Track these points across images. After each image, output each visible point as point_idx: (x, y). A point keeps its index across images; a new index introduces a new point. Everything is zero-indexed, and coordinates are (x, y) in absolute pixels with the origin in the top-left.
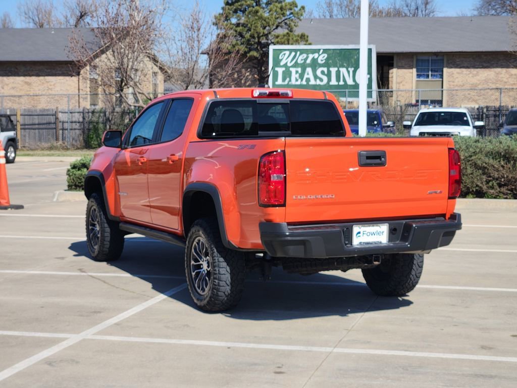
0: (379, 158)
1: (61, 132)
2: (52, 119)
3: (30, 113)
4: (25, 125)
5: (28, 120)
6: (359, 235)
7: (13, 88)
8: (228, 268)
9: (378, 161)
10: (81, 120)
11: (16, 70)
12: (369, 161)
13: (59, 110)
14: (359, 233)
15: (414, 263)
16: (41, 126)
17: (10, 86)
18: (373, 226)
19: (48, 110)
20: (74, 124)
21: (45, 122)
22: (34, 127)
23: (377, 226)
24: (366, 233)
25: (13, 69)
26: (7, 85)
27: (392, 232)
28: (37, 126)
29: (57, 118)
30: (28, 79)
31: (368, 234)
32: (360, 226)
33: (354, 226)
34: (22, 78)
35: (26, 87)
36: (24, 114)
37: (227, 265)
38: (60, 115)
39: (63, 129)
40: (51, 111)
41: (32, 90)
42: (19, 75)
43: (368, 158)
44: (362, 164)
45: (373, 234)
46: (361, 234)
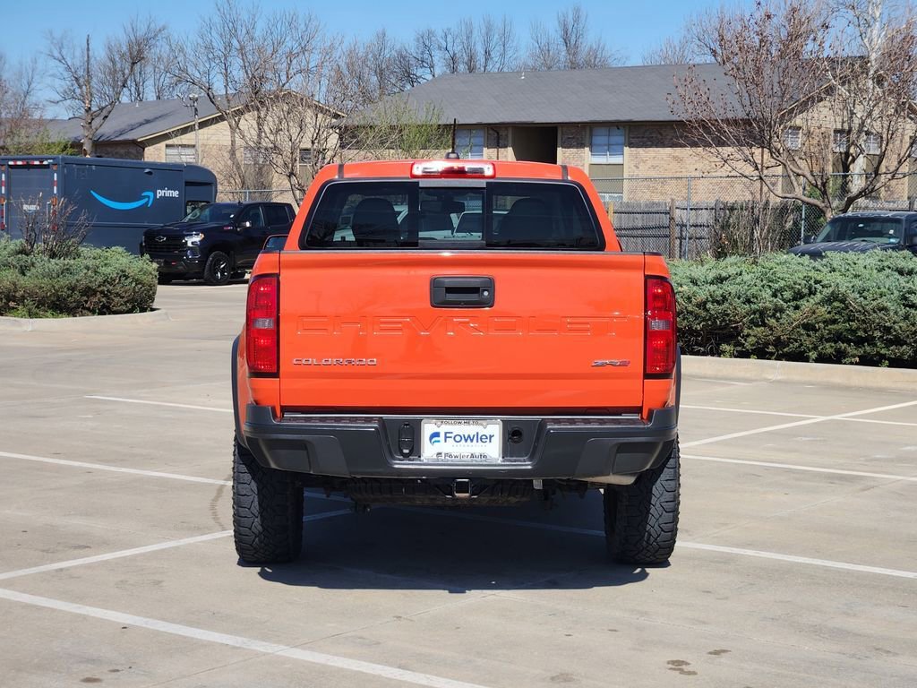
0: (475, 290)
1: (678, 242)
2: (665, 220)
3: (630, 210)
4: (621, 229)
5: (626, 221)
6: (435, 438)
7: (654, 167)
8: (254, 485)
9: (473, 297)
10: (711, 222)
11: (659, 136)
12: (451, 297)
13: (677, 204)
14: (436, 435)
15: (653, 502)
16: (647, 232)
17: (650, 163)
19: (658, 204)
20: (699, 229)
21: (652, 224)
22: (635, 233)
23: (477, 424)
24: (453, 435)
25: (654, 135)
26: (644, 162)
28: (639, 232)
29: (672, 219)
30: (678, 151)
31: (458, 438)
32: (439, 422)
33: (423, 421)
34: (668, 150)
35: (674, 166)
36: (620, 210)
37: (253, 478)
38: (677, 213)
39: (681, 238)
40: (664, 206)
41: (683, 170)
42: (664, 146)
43: (450, 290)
44: (438, 303)
45: (469, 438)
46: (442, 437)
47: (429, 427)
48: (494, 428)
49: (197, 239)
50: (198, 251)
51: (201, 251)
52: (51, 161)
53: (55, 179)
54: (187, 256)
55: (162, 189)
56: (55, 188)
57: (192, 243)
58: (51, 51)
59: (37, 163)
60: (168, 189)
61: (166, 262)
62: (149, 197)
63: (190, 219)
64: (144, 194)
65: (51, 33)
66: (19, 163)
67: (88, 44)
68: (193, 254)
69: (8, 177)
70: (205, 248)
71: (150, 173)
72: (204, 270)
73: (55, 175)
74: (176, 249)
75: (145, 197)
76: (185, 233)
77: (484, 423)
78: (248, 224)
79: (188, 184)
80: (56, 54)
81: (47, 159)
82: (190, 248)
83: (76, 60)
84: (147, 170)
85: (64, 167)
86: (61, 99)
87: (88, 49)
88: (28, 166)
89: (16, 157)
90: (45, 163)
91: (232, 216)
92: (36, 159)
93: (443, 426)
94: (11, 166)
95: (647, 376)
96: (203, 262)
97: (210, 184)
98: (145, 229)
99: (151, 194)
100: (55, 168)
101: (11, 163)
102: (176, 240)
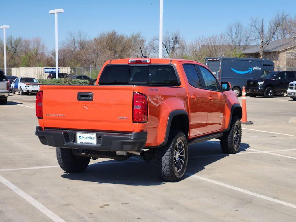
6: (80, 138)
12: (83, 98)
14: (80, 137)
18: (88, 134)
23: (90, 134)
24: (84, 137)
27: (99, 138)
32: (81, 133)
33: (77, 133)
43: (82, 96)
44: (79, 100)
45: (88, 138)
46: (82, 137)
47: (78, 134)
48: (94, 136)
49: (262, 83)
50: (262, 87)
51: (264, 87)
53: (220, 64)
54: (259, 89)
55: (255, 67)
56: (220, 67)
57: (261, 84)
58: (252, 24)
59: (215, 59)
60: (257, 67)
61: (252, 90)
62: (250, 70)
63: (263, 77)
64: (249, 69)
65: (252, 18)
66: (211, 59)
67: (263, 21)
68: (261, 88)
69: (208, 64)
70: (265, 86)
71: (251, 62)
72: (264, 93)
74: (256, 86)
75: (249, 70)
76: (258, 81)
77: (92, 134)
78: (280, 78)
79: (264, 65)
80: (253, 25)
81: (218, 58)
82: (260, 86)
83: (259, 26)
84: (250, 61)
85: (222, 61)
86: (255, 39)
87: (263, 23)
88: (213, 61)
89: (210, 57)
90: (218, 59)
91: (275, 76)
92: (215, 58)
93: (82, 134)
94: (209, 61)
95: (134, 122)
96: (264, 90)
97: (271, 65)
98: (247, 80)
99: (251, 69)
100: (220, 61)
101: (209, 60)
102: (255, 83)
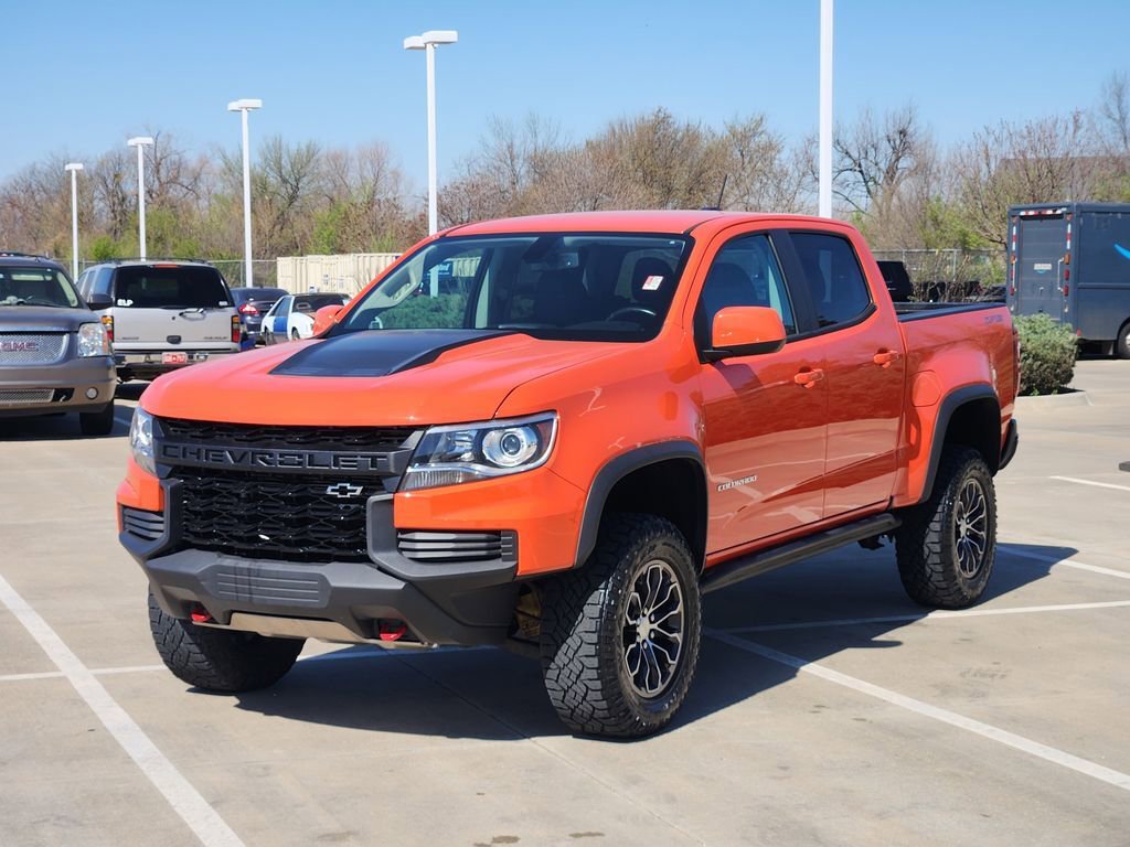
52: (1064, 209)
53: (1069, 231)
56: (1069, 242)
59: (1050, 212)
66: (1031, 213)
69: (1019, 230)
73: (1069, 226)
81: (1060, 207)
85: (1079, 217)
88: (1040, 217)
89: (1030, 205)
90: (1059, 212)
92: (1050, 208)
94: (1022, 217)
100: (1069, 218)
101: (1023, 213)
